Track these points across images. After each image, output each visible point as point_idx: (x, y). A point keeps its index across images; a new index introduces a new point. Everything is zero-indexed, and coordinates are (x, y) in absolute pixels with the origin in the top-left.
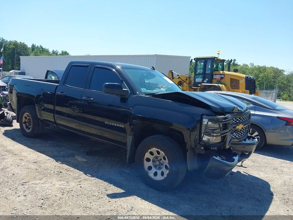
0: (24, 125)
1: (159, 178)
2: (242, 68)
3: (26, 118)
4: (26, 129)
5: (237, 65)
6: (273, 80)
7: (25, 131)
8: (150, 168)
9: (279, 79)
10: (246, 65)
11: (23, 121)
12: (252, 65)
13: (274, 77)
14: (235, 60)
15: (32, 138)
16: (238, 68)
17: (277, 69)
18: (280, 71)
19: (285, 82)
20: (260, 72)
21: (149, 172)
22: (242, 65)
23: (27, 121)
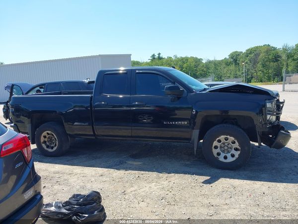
0: (44, 145)
1: (230, 159)
2: (167, 61)
3: (45, 137)
4: (48, 149)
5: (162, 58)
6: (195, 69)
7: (47, 151)
8: (219, 154)
9: (199, 67)
10: (170, 58)
11: (42, 141)
12: (175, 56)
13: (196, 66)
14: (159, 54)
15: (59, 156)
16: (164, 61)
17: (196, 58)
18: (199, 60)
19: (205, 69)
20: (184, 62)
21: (219, 157)
22: (166, 58)
23: (46, 140)
